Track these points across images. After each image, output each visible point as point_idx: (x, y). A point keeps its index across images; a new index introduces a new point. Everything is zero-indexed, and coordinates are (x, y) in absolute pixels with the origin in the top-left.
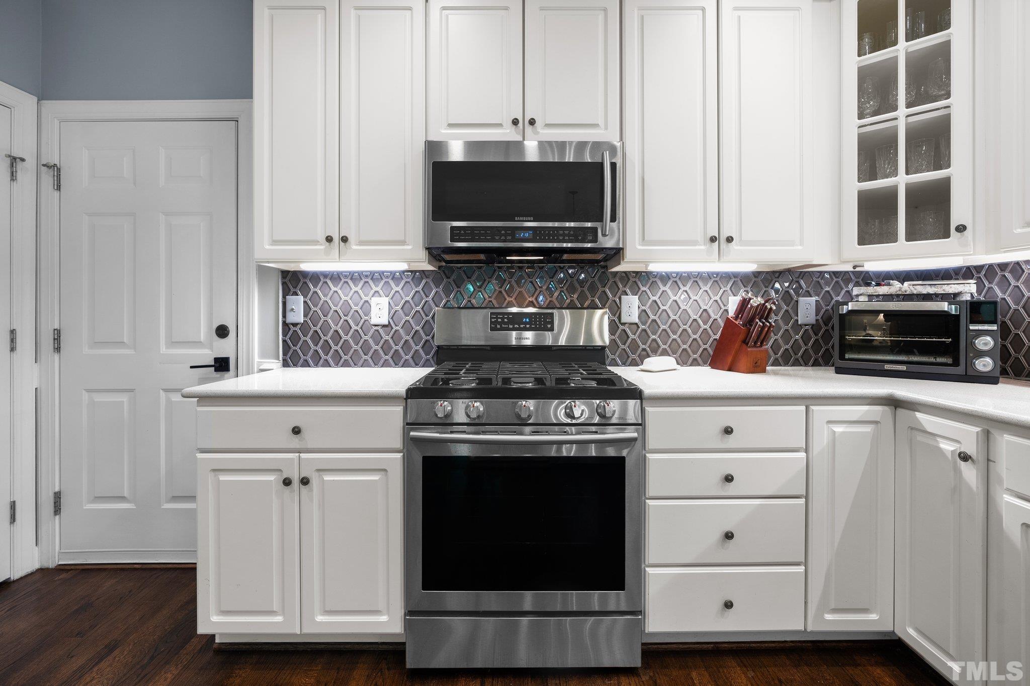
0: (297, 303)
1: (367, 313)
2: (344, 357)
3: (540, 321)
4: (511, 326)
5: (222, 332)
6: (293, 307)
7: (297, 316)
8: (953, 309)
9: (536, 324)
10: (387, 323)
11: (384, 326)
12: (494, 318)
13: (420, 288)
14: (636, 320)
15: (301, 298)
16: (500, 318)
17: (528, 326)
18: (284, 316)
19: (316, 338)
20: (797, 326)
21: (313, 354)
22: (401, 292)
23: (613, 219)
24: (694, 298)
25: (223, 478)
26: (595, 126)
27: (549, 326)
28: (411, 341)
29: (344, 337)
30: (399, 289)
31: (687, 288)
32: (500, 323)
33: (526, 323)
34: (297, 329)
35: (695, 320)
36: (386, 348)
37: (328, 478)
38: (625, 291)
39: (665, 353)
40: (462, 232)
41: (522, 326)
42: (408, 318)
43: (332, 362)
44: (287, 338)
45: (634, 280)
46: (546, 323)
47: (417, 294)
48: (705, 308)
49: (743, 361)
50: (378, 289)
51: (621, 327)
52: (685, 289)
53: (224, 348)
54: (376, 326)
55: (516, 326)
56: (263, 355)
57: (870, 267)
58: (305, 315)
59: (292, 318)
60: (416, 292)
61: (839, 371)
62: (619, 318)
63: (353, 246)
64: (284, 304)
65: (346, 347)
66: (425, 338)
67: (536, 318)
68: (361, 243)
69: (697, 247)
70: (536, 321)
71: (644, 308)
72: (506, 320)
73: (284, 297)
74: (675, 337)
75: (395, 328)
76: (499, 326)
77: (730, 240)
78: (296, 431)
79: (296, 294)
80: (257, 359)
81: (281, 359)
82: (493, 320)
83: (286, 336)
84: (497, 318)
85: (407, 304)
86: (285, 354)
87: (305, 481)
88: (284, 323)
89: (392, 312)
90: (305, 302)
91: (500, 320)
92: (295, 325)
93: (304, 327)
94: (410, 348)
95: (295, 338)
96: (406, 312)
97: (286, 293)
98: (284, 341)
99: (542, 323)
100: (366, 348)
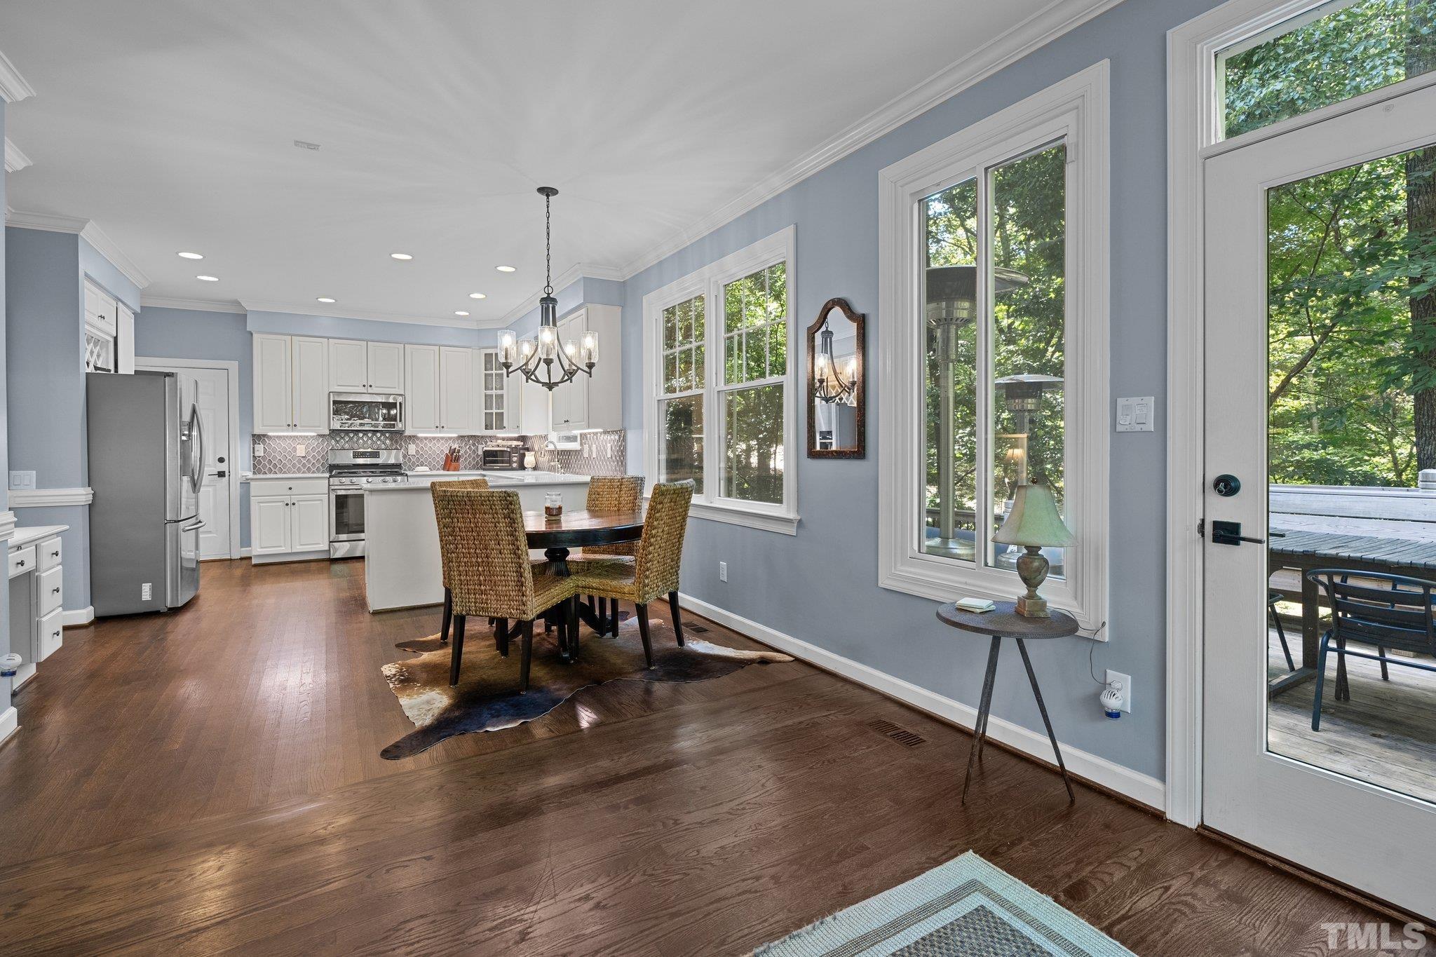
0: (260, 447)
1: (295, 452)
2: (284, 470)
4: (362, 456)
5: (221, 460)
6: (257, 449)
7: (260, 453)
8: (509, 450)
9: (373, 456)
10: (304, 455)
11: (303, 457)
13: (320, 442)
14: (415, 454)
15: (262, 446)
16: (357, 453)
18: (254, 453)
19: (270, 462)
20: (478, 455)
21: (268, 469)
22: (311, 443)
23: (400, 421)
24: (439, 446)
25: (261, 505)
28: (316, 462)
29: (284, 462)
33: (368, 455)
34: (260, 458)
35: (438, 454)
36: (304, 465)
37: (301, 503)
38: (409, 443)
39: (426, 465)
41: (366, 456)
42: (314, 453)
43: (277, 472)
44: (255, 463)
45: (413, 438)
46: (377, 455)
47: (319, 444)
48: (442, 449)
49: (452, 467)
50: (300, 442)
51: (408, 456)
52: (433, 442)
53: (223, 467)
54: (299, 456)
56: (243, 469)
57: (498, 435)
58: (264, 453)
59: (257, 454)
61: (484, 470)
62: (408, 453)
63: (298, 427)
64: (254, 448)
65: (285, 465)
66: (322, 462)
68: (301, 426)
69: (430, 429)
70: (372, 454)
71: (417, 449)
72: (359, 454)
73: (253, 445)
74: (430, 460)
75: (308, 457)
76: (356, 456)
77: (443, 427)
78: (290, 489)
79: (259, 444)
81: (252, 471)
82: (354, 454)
83: (254, 461)
85: (314, 448)
86: (254, 469)
87: (294, 504)
88: (254, 456)
89: (307, 451)
90: (264, 447)
93: (264, 458)
94: (315, 465)
95: (259, 462)
96: (314, 451)
97: (254, 443)
98: (253, 463)
99: (375, 455)
100: (294, 466)
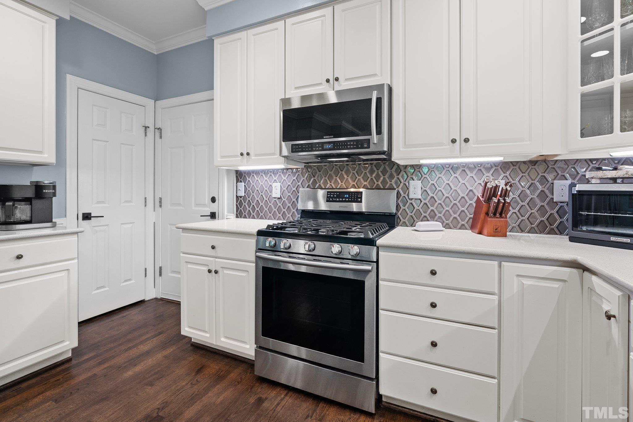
0: (242, 185)
1: (271, 192)
2: (261, 214)
3: (354, 197)
4: (338, 200)
5: (213, 200)
6: (240, 188)
7: (242, 193)
9: (352, 199)
10: (280, 197)
11: (279, 198)
12: (329, 194)
13: (295, 178)
14: (420, 197)
15: (243, 184)
16: (332, 195)
17: (347, 200)
18: (237, 193)
19: (249, 204)
21: (248, 212)
22: (286, 180)
23: (379, 133)
24: (462, 181)
25: (190, 266)
26: (375, 75)
27: (359, 200)
28: (291, 207)
29: (261, 204)
30: (285, 178)
31: (457, 175)
32: (332, 198)
33: (346, 198)
34: (242, 199)
35: (463, 197)
36: (279, 210)
37: (226, 272)
38: (412, 178)
39: (440, 220)
40: (297, 147)
41: (344, 199)
42: (289, 194)
43: (256, 217)
44: (238, 204)
45: (418, 170)
46: (358, 198)
47: (294, 181)
48: (471, 188)
49: (486, 228)
50: (276, 178)
51: (409, 201)
52: (455, 175)
53: (213, 208)
54: (275, 198)
55: (341, 199)
56: (228, 211)
58: (245, 193)
59: (239, 194)
60: (294, 180)
61: (573, 239)
62: (408, 195)
63: (252, 156)
64: (237, 186)
65: (262, 209)
67: (352, 195)
69: (444, 147)
70: (352, 197)
71: (425, 189)
72: (335, 196)
73: (237, 183)
74: (447, 208)
75: (284, 199)
76: (331, 199)
77: (467, 140)
78: (213, 247)
79: (241, 182)
80: (226, 213)
81: (235, 214)
82: (328, 196)
83: (237, 203)
84: (331, 195)
85: (289, 187)
86: (237, 211)
87: (216, 272)
88: (237, 197)
89: (282, 191)
90: (245, 186)
91: (332, 196)
92: (241, 197)
93: (245, 198)
94: (290, 210)
95: (241, 204)
96: (289, 191)
97: (237, 181)
98: (237, 205)
100: (270, 209)
